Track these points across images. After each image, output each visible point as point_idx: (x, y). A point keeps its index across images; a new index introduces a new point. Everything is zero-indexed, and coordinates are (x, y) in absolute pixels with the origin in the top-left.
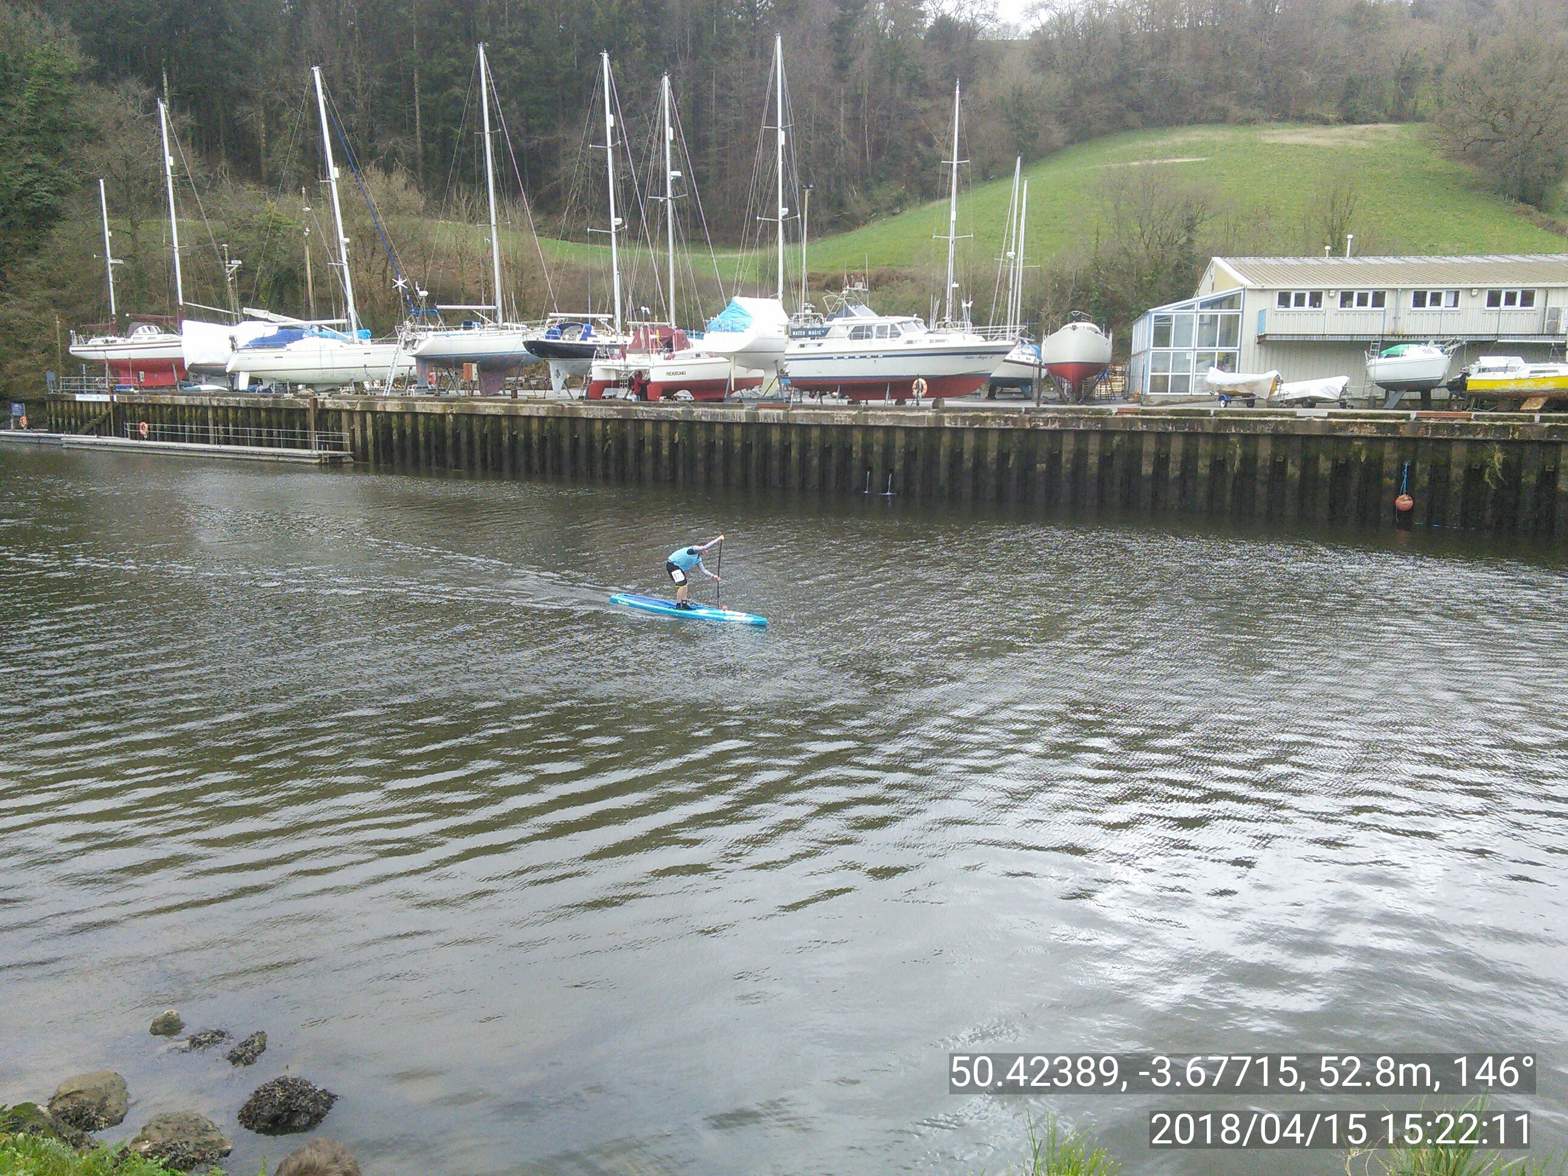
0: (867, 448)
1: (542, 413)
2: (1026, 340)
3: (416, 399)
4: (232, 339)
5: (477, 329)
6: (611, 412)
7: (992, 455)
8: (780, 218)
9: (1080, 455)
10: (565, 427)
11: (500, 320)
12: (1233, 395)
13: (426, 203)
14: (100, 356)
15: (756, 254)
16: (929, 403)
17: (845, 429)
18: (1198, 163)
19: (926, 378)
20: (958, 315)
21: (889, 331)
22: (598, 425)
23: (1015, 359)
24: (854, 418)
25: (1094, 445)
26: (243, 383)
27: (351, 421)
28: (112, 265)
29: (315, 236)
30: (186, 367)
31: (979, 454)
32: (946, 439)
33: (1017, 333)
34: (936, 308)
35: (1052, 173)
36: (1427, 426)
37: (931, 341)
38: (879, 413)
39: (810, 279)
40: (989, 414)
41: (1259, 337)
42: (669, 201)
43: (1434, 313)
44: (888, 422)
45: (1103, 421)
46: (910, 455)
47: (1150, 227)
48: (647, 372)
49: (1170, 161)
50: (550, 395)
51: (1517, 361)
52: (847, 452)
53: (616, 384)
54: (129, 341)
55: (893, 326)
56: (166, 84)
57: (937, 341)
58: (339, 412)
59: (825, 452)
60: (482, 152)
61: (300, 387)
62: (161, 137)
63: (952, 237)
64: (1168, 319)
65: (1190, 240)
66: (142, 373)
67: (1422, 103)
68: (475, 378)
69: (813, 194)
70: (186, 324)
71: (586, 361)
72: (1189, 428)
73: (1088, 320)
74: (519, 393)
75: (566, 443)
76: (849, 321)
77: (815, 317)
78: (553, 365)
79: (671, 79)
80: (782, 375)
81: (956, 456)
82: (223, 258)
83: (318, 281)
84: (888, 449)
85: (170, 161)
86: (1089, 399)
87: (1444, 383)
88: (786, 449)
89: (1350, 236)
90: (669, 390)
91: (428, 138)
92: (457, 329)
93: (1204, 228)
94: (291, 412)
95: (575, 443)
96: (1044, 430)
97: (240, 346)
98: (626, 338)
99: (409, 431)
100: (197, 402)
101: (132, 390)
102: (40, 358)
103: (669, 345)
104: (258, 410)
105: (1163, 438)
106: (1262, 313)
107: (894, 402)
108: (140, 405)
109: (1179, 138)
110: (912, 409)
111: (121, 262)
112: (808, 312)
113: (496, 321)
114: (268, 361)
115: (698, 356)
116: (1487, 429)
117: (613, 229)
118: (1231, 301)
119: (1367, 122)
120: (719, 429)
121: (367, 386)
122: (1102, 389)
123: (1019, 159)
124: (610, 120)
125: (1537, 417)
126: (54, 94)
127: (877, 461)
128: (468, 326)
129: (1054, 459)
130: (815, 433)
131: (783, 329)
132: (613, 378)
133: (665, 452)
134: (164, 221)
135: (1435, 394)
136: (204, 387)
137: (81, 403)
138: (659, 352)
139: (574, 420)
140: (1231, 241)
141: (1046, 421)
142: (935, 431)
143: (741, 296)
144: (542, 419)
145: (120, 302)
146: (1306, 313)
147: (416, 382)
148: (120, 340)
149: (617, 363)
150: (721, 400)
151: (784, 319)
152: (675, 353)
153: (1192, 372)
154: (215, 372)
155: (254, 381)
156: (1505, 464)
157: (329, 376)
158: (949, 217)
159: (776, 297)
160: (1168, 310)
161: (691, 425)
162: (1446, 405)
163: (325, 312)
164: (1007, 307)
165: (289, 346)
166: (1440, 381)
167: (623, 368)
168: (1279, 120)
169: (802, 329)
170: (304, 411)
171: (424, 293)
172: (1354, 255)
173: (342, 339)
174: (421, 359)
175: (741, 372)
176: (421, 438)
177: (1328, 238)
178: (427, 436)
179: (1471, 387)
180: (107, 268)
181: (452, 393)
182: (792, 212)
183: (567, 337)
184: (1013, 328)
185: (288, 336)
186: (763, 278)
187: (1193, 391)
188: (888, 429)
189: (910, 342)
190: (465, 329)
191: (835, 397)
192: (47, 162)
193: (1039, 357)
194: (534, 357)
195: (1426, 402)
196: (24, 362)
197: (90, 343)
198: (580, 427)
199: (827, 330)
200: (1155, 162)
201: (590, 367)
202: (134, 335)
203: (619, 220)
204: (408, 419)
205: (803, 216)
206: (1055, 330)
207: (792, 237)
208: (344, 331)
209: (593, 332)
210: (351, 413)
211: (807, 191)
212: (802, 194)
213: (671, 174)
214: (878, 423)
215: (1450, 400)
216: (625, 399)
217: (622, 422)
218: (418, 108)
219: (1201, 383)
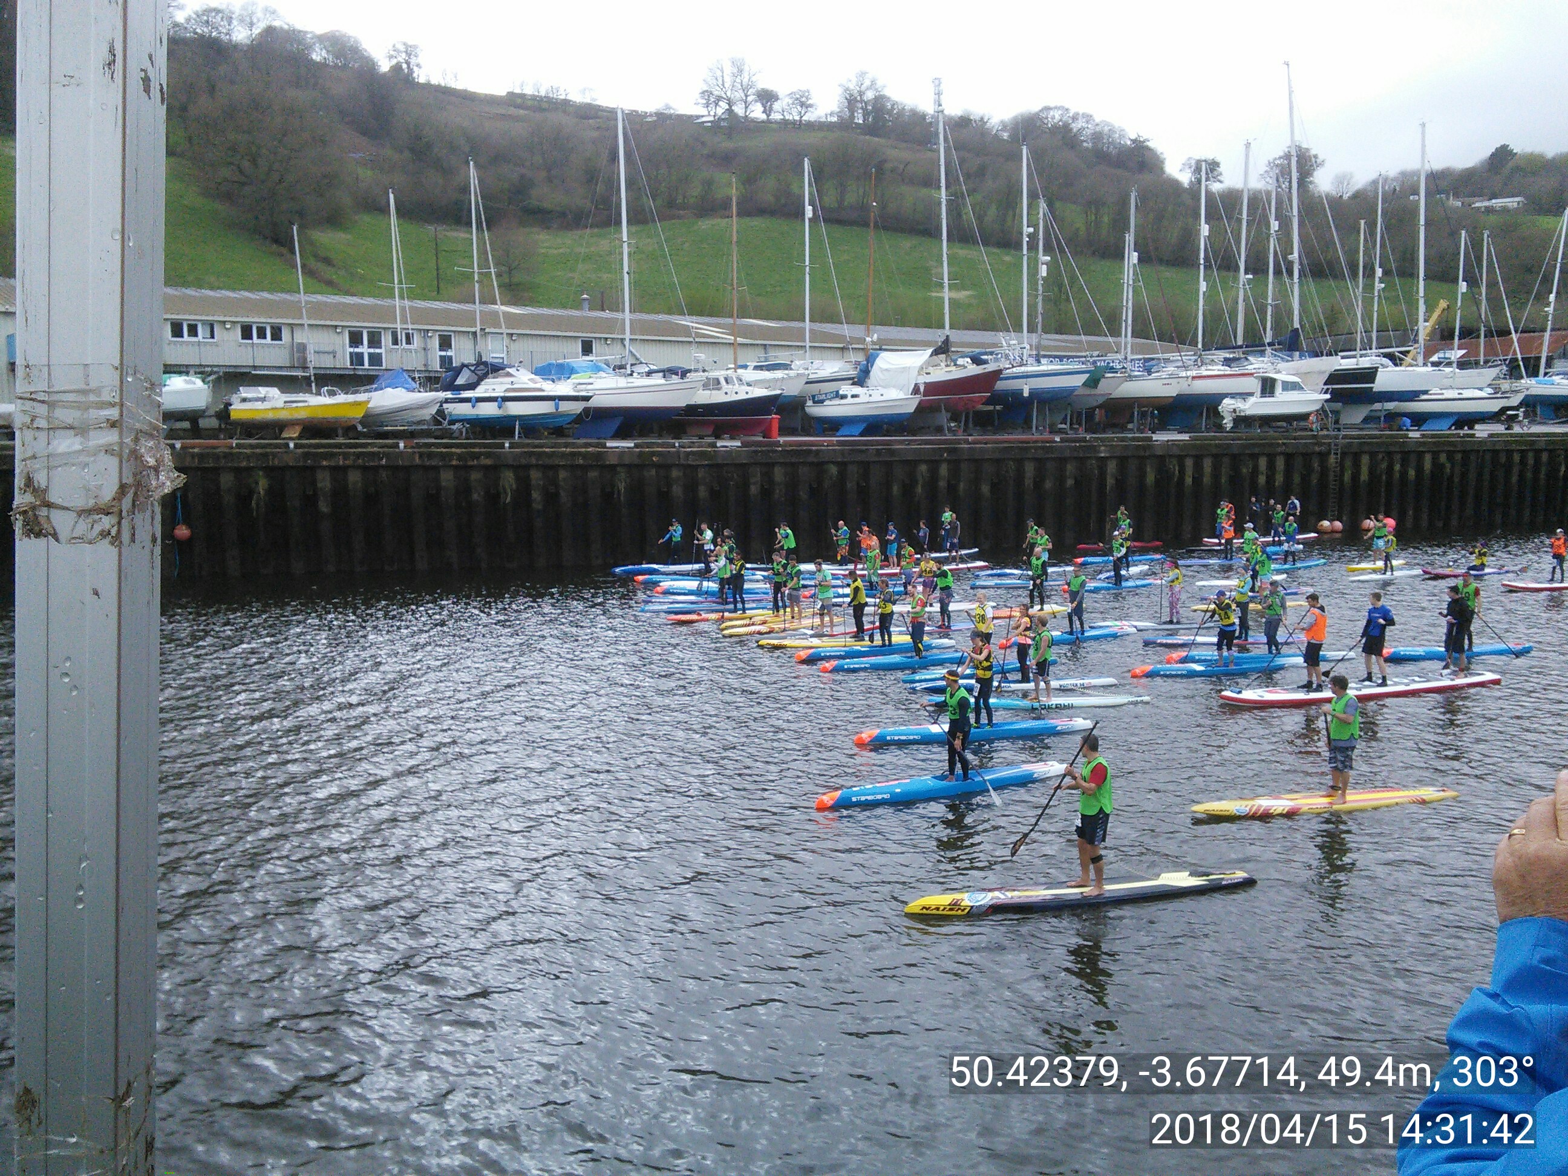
36: (193, 455)
41: (11, 364)
43: (192, 344)
51: (273, 392)
87: (211, 412)
106: (11, 338)
116: (248, 457)
125: (292, 445)
135: (203, 423)
156: (270, 491)
162: (214, 434)
166: (204, 411)
179: (234, 416)
195: (196, 431)
215: (220, 429)
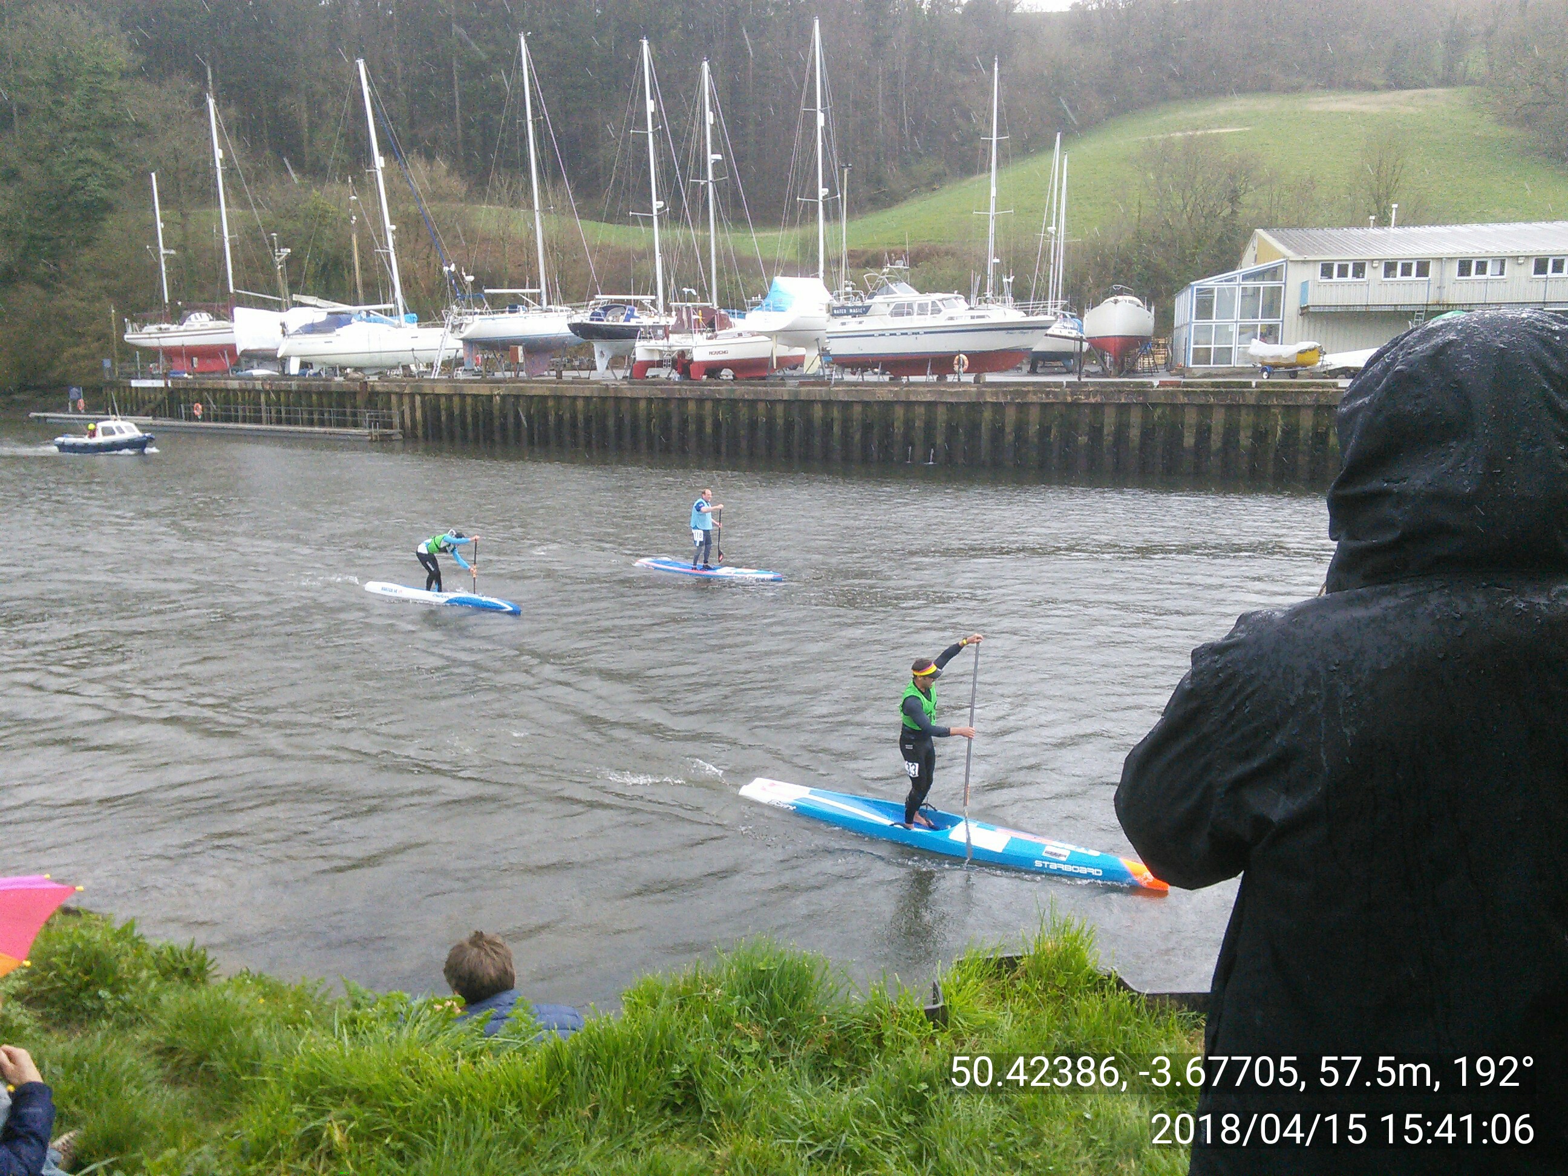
0: (908, 424)
1: (588, 394)
2: (1067, 314)
3: (465, 381)
4: (283, 325)
5: (522, 312)
6: (655, 392)
7: (1033, 429)
8: (820, 198)
9: (1122, 429)
10: (610, 405)
11: (545, 303)
12: (1276, 366)
13: (470, 190)
14: (154, 343)
15: (797, 233)
16: (970, 378)
17: (888, 405)
18: (1240, 133)
19: (965, 353)
20: (999, 290)
21: (930, 308)
22: (643, 405)
23: (1057, 332)
24: (896, 393)
25: (1135, 418)
26: (294, 368)
27: (401, 403)
28: (164, 255)
29: (361, 224)
30: (238, 353)
31: (1021, 427)
32: (987, 414)
33: (1059, 307)
34: (978, 283)
35: (1092, 147)
37: (972, 317)
38: (921, 389)
39: (851, 255)
40: (1031, 388)
41: (1302, 309)
42: (710, 185)
43: (1479, 281)
44: (929, 398)
45: (1145, 394)
46: (952, 430)
47: (1193, 199)
48: (690, 352)
49: (1214, 131)
50: (594, 376)
52: (888, 426)
53: (660, 364)
54: (182, 328)
55: (933, 302)
56: (210, 77)
57: (979, 317)
58: (389, 394)
59: (867, 428)
60: (524, 137)
61: (348, 370)
62: (209, 129)
63: (992, 212)
64: (1211, 291)
65: (1233, 212)
66: (195, 359)
67: (1472, 68)
68: (521, 360)
69: (851, 172)
70: (238, 311)
71: (630, 341)
72: (1231, 399)
73: (1129, 293)
74: (564, 373)
75: (611, 422)
76: (889, 298)
77: (855, 295)
78: (598, 346)
79: (710, 64)
80: (824, 353)
81: (998, 432)
82: (272, 245)
83: (365, 268)
84: (929, 426)
85: (219, 154)
86: (1132, 372)
88: (828, 425)
89: (1395, 206)
90: (713, 369)
91: (468, 125)
92: (503, 312)
93: (1246, 199)
94: (342, 395)
95: (619, 422)
96: (1085, 404)
97: (291, 332)
98: (669, 319)
99: (457, 412)
100: (250, 386)
101: (186, 375)
102: (95, 345)
103: (711, 324)
104: (309, 393)
105: (1205, 409)
106: (1305, 285)
107: (935, 377)
108: (194, 390)
109: (1222, 108)
110: (953, 384)
111: (173, 252)
112: (849, 289)
113: (540, 304)
114: (318, 346)
115: (740, 335)
117: (655, 212)
118: (1273, 273)
119: (1416, 87)
120: (761, 407)
121: (413, 367)
122: (1145, 362)
123: (1059, 134)
124: (650, 106)
126: (104, 91)
127: (919, 436)
128: (513, 309)
129: (1096, 432)
130: (857, 409)
131: (824, 308)
132: (657, 358)
133: (709, 429)
134: (214, 211)
136: (257, 372)
137: (136, 388)
138: (701, 332)
139: (618, 400)
140: (1274, 212)
141: (1088, 394)
142: (975, 407)
143: (783, 275)
144: (587, 399)
145: (173, 289)
146: (1349, 284)
147: (463, 364)
148: (173, 328)
149: (660, 344)
150: (764, 378)
151: (826, 297)
152: (717, 332)
153: (1234, 345)
154: (266, 357)
155: (305, 365)
157: (377, 359)
158: (989, 193)
159: (817, 276)
160: (1209, 282)
161: (733, 402)
163: (372, 298)
164: (1048, 282)
165: (338, 331)
167: (666, 349)
168: (1324, 88)
169: (843, 307)
170: (355, 393)
171: (471, 278)
172: (1400, 224)
173: (391, 324)
174: (469, 342)
175: (783, 351)
176: (469, 419)
177: (1374, 208)
178: (475, 416)
180: (158, 258)
181: (498, 375)
182: (833, 192)
183: (610, 318)
184: (1055, 304)
185: (337, 321)
186: (804, 254)
187: (1236, 363)
188: (930, 405)
189: (951, 318)
190: (510, 312)
191: (876, 374)
192: (97, 155)
193: (1081, 331)
194: (579, 339)
196: (81, 350)
197: (144, 331)
198: (625, 406)
199: (868, 308)
200: (1198, 133)
201: (633, 348)
202: (187, 323)
203: (661, 204)
204: (456, 400)
205: (843, 196)
206: (1096, 303)
207: (832, 215)
208: (391, 315)
209: (636, 314)
210: (400, 395)
211: (846, 170)
212: (842, 174)
213: (712, 158)
214: (919, 399)
216: (668, 378)
217: (666, 401)
218: (457, 94)
219: (1244, 354)
